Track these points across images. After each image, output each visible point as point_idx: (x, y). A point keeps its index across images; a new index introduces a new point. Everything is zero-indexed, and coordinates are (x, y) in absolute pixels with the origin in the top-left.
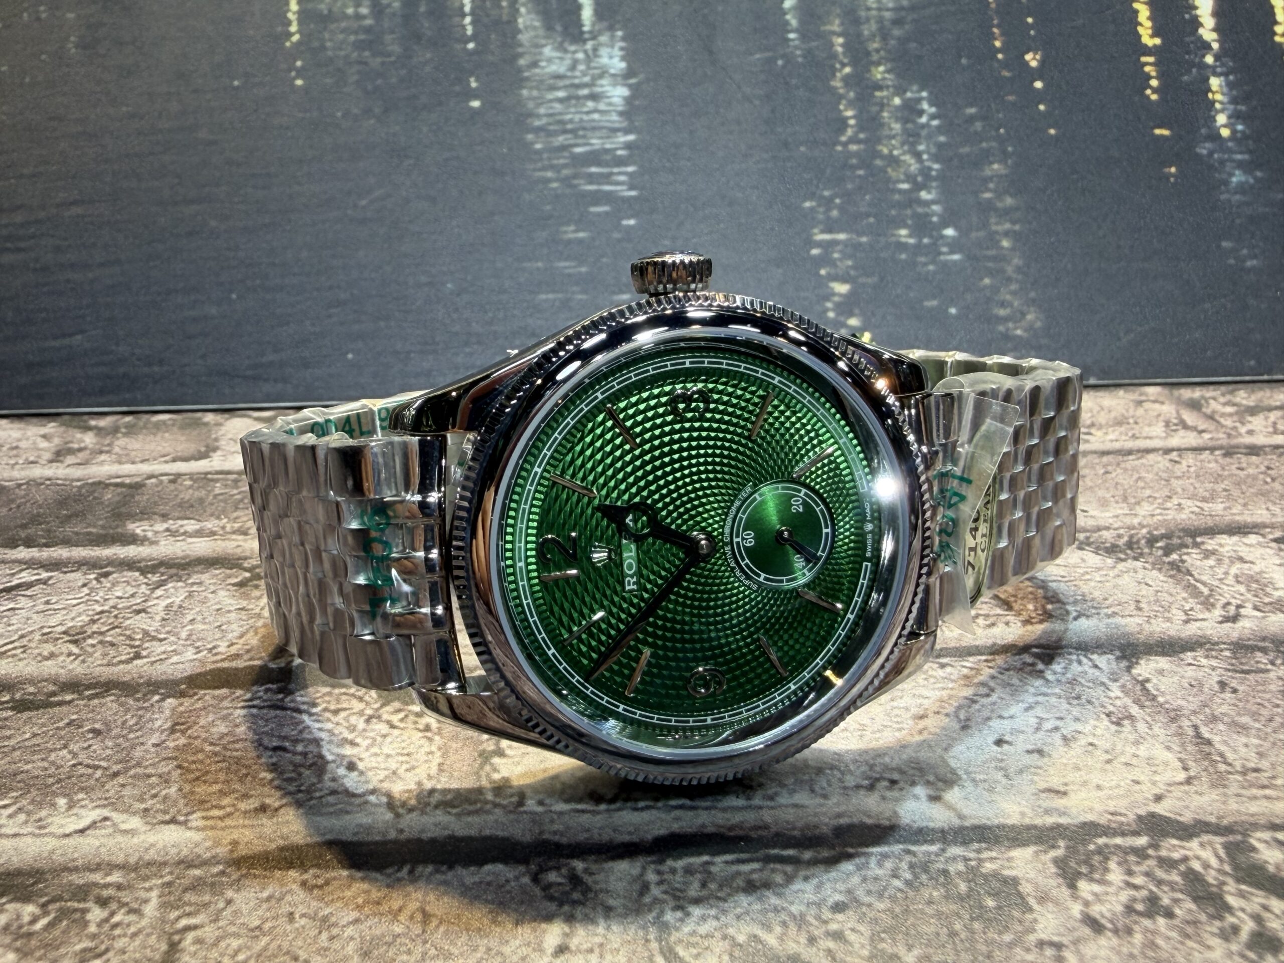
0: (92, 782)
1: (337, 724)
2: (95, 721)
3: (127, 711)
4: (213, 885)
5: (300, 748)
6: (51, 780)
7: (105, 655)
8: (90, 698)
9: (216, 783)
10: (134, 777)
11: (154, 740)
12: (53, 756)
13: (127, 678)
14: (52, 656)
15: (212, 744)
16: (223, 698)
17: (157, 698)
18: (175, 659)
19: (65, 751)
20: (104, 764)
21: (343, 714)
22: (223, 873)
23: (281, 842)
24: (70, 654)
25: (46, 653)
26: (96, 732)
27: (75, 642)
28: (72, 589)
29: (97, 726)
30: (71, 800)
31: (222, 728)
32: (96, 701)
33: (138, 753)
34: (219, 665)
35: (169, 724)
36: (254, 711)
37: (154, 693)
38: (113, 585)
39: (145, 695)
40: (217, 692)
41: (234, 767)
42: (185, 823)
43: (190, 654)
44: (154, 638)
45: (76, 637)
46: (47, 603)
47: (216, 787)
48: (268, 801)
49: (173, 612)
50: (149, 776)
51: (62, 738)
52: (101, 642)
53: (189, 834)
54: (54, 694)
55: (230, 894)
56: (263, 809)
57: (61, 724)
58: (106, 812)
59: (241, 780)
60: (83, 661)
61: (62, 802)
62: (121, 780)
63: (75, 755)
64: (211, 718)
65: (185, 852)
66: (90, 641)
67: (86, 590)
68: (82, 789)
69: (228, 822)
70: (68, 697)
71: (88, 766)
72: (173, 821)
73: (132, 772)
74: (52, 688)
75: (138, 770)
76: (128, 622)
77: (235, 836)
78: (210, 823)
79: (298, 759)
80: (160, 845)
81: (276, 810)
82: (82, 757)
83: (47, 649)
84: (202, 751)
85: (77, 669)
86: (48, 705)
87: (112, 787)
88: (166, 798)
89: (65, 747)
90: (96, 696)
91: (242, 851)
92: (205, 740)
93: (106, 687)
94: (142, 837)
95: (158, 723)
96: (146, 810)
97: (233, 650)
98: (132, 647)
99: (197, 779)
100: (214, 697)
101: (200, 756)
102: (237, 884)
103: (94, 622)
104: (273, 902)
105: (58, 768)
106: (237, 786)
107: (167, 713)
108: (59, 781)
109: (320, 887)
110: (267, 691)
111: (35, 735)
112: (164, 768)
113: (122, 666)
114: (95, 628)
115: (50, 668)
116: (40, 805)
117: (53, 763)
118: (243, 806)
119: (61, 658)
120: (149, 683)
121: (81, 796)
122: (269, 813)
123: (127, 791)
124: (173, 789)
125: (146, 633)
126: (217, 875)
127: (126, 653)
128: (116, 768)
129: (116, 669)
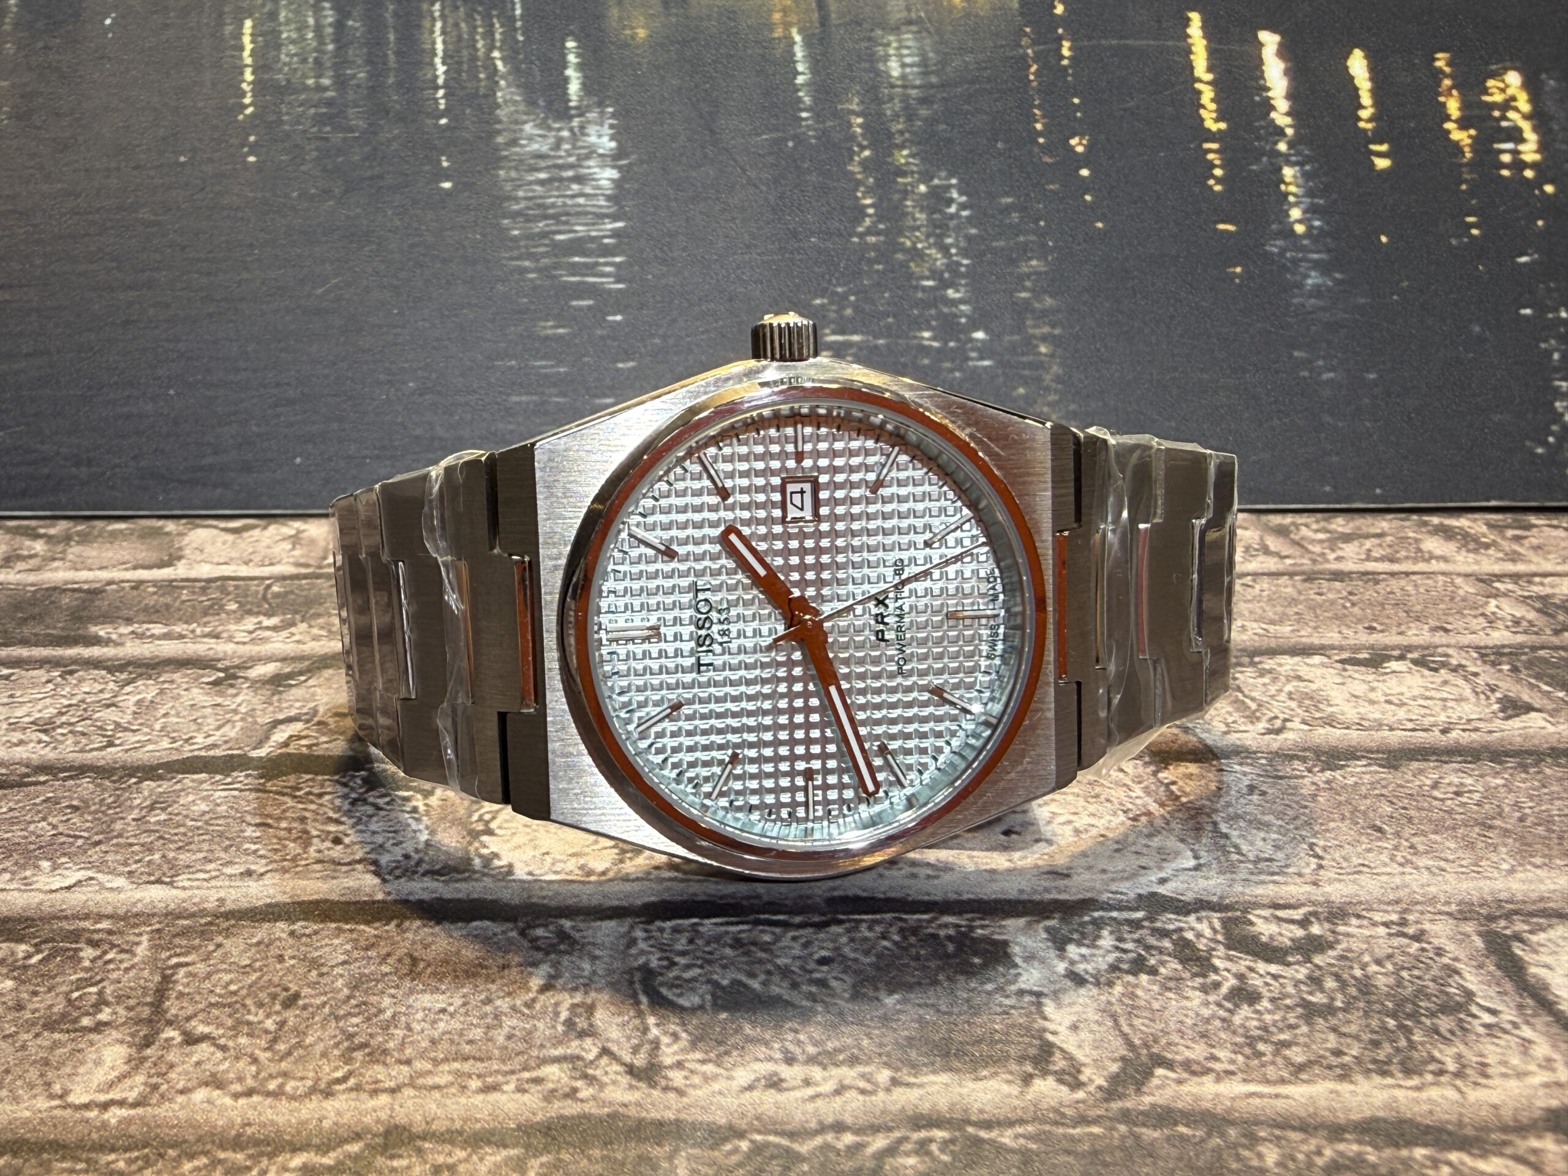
0: (74, 849)
1: (321, 805)
2: (72, 799)
3: (104, 790)
4: (202, 932)
5: (284, 824)
6: (32, 847)
7: (77, 743)
8: (65, 779)
9: (200, 851)
10: (117, 845)
11: (135, 814)
12: (32, 827)
13: (102, 762)
14: (21, 743)
15: (193, 820)
16: (202, 782)
17: (134, 780)
18: (150, 747)
19: (44, 824)
20: (85, 834)
21: (327, 797)
22: (210, 923)
23: (268, 901)
24: (40, 742)
25: (15, 740)
26: (76, 809)
27: (45, 731)
28: (34, 685)
29: (75, 803)
30: (54, 863)
31: (204, 807)
32: (72, 782)
33: (118, 826)
34: (196, 753)
35: (148, 803)
36: (236, 793)
37: (131, 776)
38: (80, 681)
39: (121, 778)
40: (195, 777)
41: (217, 839)
42: (171, 884)
43: (165, 743)
44: (126, 729)
45: (46, 727)
46: (11, 696)
47: (200, 855)
48: (253, 867)
49: (144, 708)
50: (131, 845)
51: (39, 812)
52: (71, 732)
53: (175, 892)
54: (27, 775)
55: (219, 939)
56: (249, 873)
57: (38, 801)
58: (90, 873)
59: (226, 849)
60: (55, 748)
61: (45, 864)
62: (103, 847)
63: (54, 827)
64: (191, 798)
65: (172, 906)
66: (60, 731)
67: (51, 686)
68: (65, 854)
69: (213, 883)
70: (42, 778)
71: (69, 836)
72: (159, 881)
73: (115, 841)
74: (24, 770)
75: (120, 840)
76: (97, 715)
77: (222, 894)
78: (195, 884)
79: (282, 833)
80: (148, 900)
81: (262, 875)
82: (61, 828)
83: (16, 737)
84: (184, 825)
85: (49, 754)
86: (21, 785)
87: (94, 854)
88: (150, 862)
89: (44, 819)
90: (71, 777)
91: (229, 906)
92: (186, 816)
93: (81, 770)
94: (129, 894)
95: (138, 801)
96: (130, 873)
97: (210, 741)
98: (104, 736)
99: (180, 848)
100: (193, 781)
101: (182, 830)
102: (227, 933)
103: (61, 714)
104: (262, 946)
105: (38, 836)
106: (222, 855)
107: (146, 793)
108: (40, 848)
109: (309, 936)
110: (247, 776)
111: (11, 810)
112: (145, 839)
113: (95, 753)
114: (64, 719)
115: (20, 753)
116: (24, 867)
117: (33, 833)
118: (228, 870)
119: (32, 745)
120: (123, 767)
121: (64, 860)
122: (255, 876)
123: (110, 857)
124: (157, 856)
125: (117, 725)
126: (206, 924)
127: (98, 741)
128: (97, 838)
129: (90, 755)
